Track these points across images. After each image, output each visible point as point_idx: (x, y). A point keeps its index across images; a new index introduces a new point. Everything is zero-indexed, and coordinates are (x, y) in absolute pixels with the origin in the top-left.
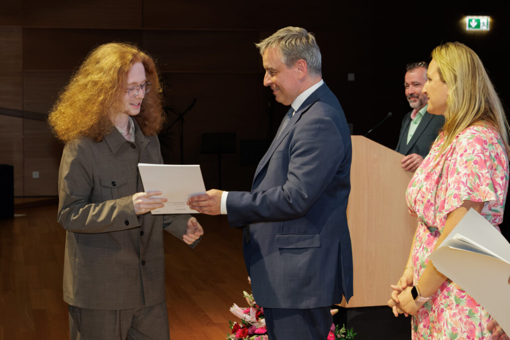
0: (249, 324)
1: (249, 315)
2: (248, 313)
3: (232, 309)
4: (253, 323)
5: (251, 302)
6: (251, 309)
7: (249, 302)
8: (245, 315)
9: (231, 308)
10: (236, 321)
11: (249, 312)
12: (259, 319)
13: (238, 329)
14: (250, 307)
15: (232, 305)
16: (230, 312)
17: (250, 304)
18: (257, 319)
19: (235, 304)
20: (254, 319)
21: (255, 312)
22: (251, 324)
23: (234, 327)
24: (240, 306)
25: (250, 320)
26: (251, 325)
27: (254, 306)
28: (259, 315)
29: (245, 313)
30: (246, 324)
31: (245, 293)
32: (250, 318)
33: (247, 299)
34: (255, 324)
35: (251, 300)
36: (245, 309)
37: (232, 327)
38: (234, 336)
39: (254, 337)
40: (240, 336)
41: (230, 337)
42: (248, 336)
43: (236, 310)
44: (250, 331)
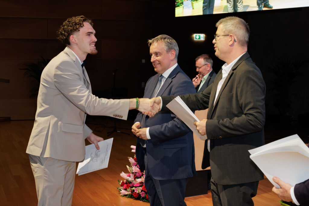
1: (130, 177)
4: (132, 181)
6: (131, 174)
8: (128, 178)
12: (136, 179)
13: (124, 184)
15: (121, 173)
16: (120, 176)
17: (130, 172)
18: (135, 179)
19: (123, 172)
20: (133, 179)
21: (133, 176)
24: (125, 173)
27: (133, 173)
28: (136, 177)
29: (128, 176)
30: (129, 182)
31: (127, 166)
32: (131, 179)
33: (129, 169)
34: (134, 182)
35: (131, 170)
36: (128, 174)
37: (120, 183)
38: (122, 187)
39: (134, 188)
40: (126, 188)
41: (120, 188)
42: (130, 188)
43: (123, 175)
44: (131, 185)
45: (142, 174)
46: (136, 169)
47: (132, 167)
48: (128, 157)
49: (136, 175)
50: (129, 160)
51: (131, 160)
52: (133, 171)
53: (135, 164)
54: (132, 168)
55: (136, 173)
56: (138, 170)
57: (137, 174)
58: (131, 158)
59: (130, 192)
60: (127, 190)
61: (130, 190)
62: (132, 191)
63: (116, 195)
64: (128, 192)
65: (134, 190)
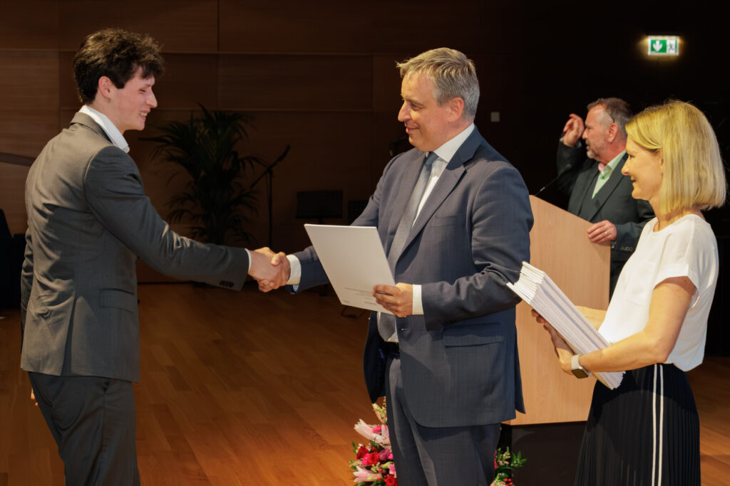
0: (380, 446)
1: (381, 434)
2: (378, 431)
3: (357, 427)
4: (386, 445)
5: (382, 418)
6: (383, 427)
7: (380, 418)
8: (374, 435)
9: (356, 425)
10: (361, 443)
11: (381, 430)
13: (365, 453)
14: (381, 423)
15: (356, 421)
16: (355, 430)
17: (381, 420)
19: (361, 420)
22: (384, 447)
23: (360, 450)
24: (367, 422)
25: (382, 441)
26: (383, 449)
29: (374, 432)
30: (376, 447)
32: (382, 438)
33: (378, 413)
35: (383, 415)
36: (375, 426)
37: (357, 451)
38: (359, 462)
39: (388, 465)
40: (368, 463)
41: (355, 464)
42: (379, 463)
43: (362, 427)
44: (381, 456)
59: (379, 476)
60: (372, 469)
61: (378, 469)
62: (384, 471)
63: (344, 482)
64: (374, 475)
65: (388, 470)
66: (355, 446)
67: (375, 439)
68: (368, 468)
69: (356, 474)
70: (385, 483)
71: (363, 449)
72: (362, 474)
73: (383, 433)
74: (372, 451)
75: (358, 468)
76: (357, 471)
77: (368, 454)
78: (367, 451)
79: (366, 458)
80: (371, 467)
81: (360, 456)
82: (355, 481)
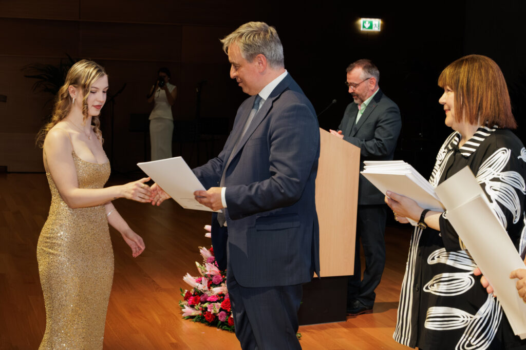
0: (201, 292)
1: (201, 284)
2: (200, 282)
4: (205, 291)
5: (203, 272)
6: (203, 278)
7: (200, 272)
8: (197, 284)
9: (184, 277)
10: (187, 289)
11: (201, 281)
12: (211, 288)
14: (201, 276)
15: (185, 274)
16: (183, 281)
17: (202, 274)
18: (209, 288)
19: (188, 274)
20: (206, 288)
21: (207, 281)
23: (186, 294)
24: (192, 275)
26: (203, 293)
27: (206, 276)
28: (211, 284)
29: (197, 282)
30: (198, 292)
31: (197, 264)
32: (202, 287)
33: (199, 269)
34: (207, 293)
35: (204, 271)
36: (197, 278)
37: (184, 295)
38: (186, 302)
39: (206, 305)
40: (192, 303)
41: (182, 303)
42: (200, 303)
43: (189, 279)
44: (202, 298)
45: (223, 278)
46: (211, 269)
47: (206, 264)
48: (199, 247)
49: (212, 280)
50: (201, 251)
51: (205, 252)
52: (207, 273)
53: (211, 259)
54: (205, 267)
55: (212, 276)
56: (216, 272)
57: (214, 279)
58: (204, 248)
59: (200, 312)
60: (195, 307)
61: (200, 308)
62: (204, 309)
63: (175, 316)
64: (196, 311)
65: (206, 308)
66: (182, 291)
67: (198, 287)
68: (192, 306)
69: (183, 310)
70: (204, 317)
71: (188, 293)
72: (188, 310)
73: (203, 283)
74: (194, 295)
75: (185, 306)
76: (185, 308)
77: (192, 297)
78: (191, 295)
79: (191, 300)
80: (195, 306)
81: (186, 298)
82: (183, 315)
